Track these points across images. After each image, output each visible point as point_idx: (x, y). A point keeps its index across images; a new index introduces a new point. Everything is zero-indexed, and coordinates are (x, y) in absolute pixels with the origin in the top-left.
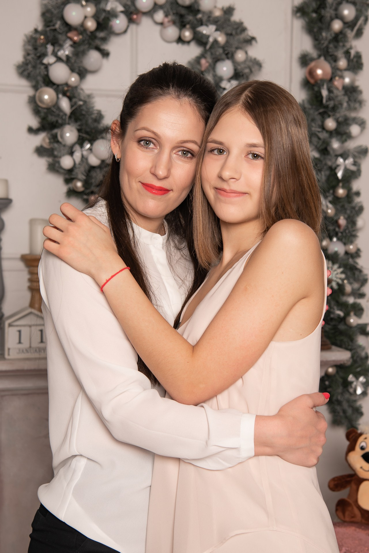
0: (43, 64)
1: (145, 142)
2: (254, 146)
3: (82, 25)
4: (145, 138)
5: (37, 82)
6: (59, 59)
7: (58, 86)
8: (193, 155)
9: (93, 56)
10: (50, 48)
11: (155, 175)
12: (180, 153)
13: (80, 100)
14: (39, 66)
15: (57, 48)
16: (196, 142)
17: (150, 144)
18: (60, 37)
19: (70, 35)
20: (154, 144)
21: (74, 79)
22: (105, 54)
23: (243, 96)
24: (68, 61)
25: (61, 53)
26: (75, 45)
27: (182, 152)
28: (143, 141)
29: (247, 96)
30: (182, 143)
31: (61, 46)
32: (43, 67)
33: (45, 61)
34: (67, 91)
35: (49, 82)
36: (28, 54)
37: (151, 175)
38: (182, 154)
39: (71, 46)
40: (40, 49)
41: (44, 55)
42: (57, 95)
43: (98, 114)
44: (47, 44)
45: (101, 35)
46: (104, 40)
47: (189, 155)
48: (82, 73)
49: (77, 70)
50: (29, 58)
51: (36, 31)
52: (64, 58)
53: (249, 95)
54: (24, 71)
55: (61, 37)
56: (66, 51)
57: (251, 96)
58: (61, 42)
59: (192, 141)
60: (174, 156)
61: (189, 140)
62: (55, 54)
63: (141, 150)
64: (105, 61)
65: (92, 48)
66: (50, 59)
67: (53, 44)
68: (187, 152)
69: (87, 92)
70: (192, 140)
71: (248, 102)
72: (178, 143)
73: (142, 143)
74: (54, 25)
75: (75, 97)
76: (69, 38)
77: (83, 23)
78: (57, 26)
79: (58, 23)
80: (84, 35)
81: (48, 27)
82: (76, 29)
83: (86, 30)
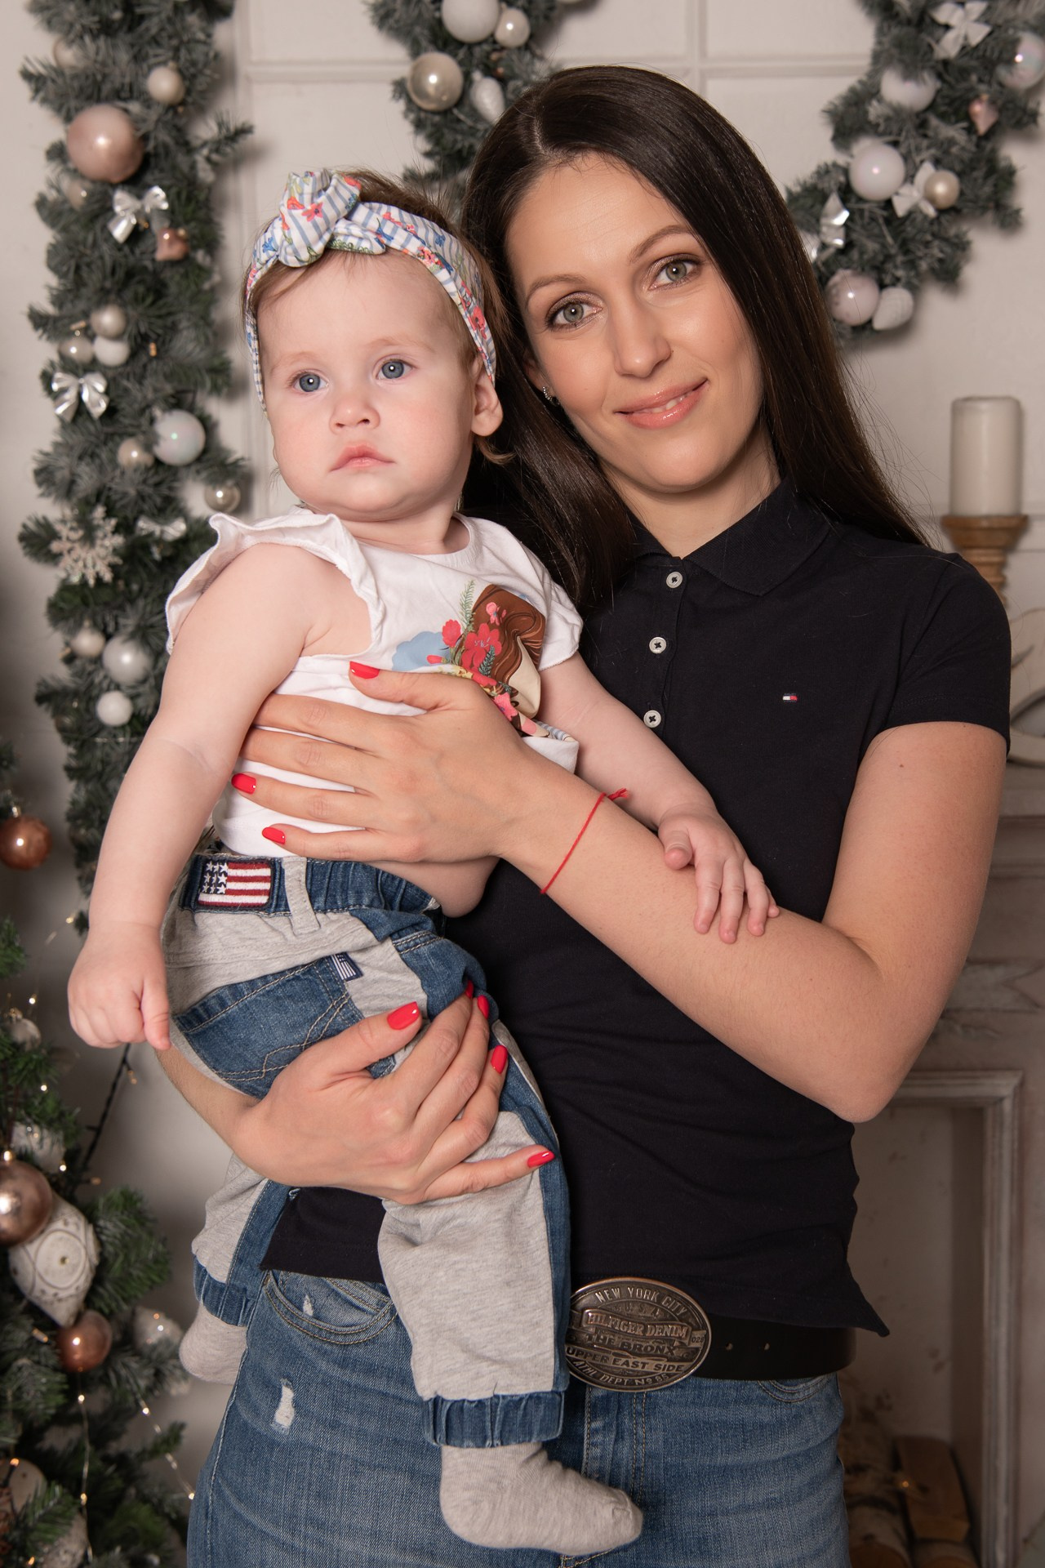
1: (567, 312)
4: (556, 306)
7: (470, 47)
8: (696, 262)
11: (629, 375)
12: (664, 278)
16: (672, 226)
17: (582, 309)
20: (588, 303)
21: (510, 27)
27: (667, 274)
28: (562, 313)
30: (641, 254)
34: (497, 61)
35: (443, 38)
37: (625, 382)
38: (669, 277)
42: (466, 73)
47: (689, 267)
48: (534, 7)
49: (522, 2)
59: (663, 230)
60: (649, 296)
61: (654, 233)
63: (569, 339)
68: (680, 266)
70: (661, 228)
72: (632, 261)
73: (561, 319)
75: (514, 77)
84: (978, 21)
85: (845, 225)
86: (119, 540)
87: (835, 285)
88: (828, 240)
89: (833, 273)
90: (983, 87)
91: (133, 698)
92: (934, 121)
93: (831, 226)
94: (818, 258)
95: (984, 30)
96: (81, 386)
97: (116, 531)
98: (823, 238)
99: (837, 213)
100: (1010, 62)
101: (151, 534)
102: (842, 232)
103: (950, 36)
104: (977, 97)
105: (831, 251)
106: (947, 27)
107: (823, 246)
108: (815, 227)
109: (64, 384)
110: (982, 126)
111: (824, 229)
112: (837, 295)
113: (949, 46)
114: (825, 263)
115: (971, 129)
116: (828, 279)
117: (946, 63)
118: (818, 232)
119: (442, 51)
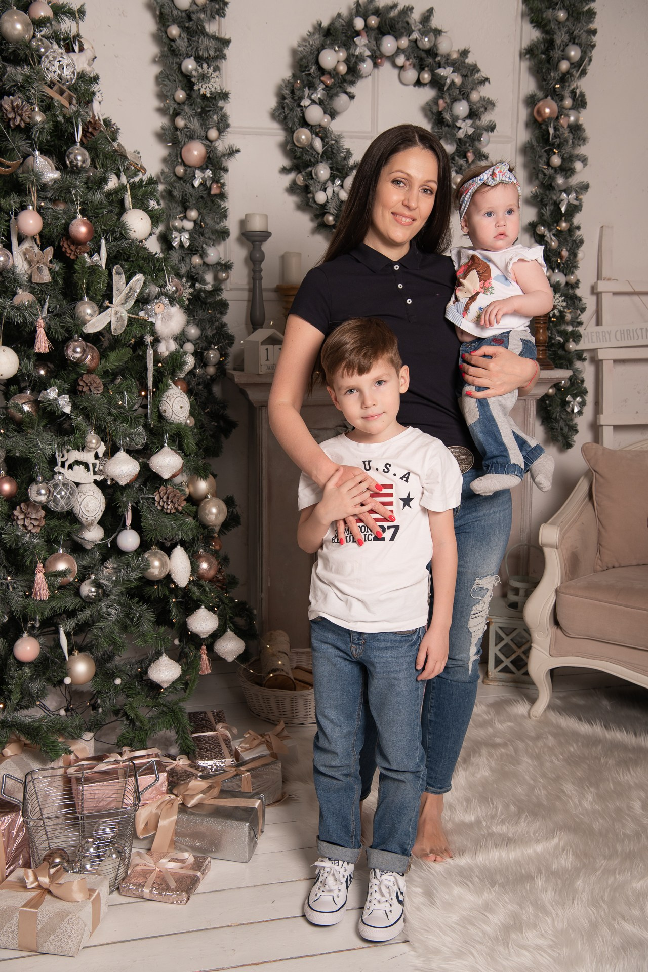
0: (300, 107)
3: (335, 69)
4: (398, 179)
5: (294, 124)
6: (314, 102)
7: (313, 127)
8: (432, 193)
9: (342, 99)
10: (307, 91)
13: (332, 140)
14: (295, 109)
15: (312, 91)
16: (436, 182)
18: (315, 81)
20: (404, 184)
21: (326, 120)
22: (352, 97)
24: (321, 103)
25: (315, 96)
26: (327, 88)
28: (396, 181)
31: (316, 89)
32: (299, 110)
33: (301, 104)
34: (320, 131)
35: (305, 123)
36: (284, 98)
39: (323, 89)
40: (297, 93)
41: (301, 98)
42: (312, 135)
43: (347, 152)
44: (304, 88)
45: (349, 78)
46: (352, 83)
48: (333, 114)
49: (329, 112)
50: (285, 102)
51: (293, 75)
52: (318, 101)
54: (280, 115)
55: (317, 81)
56: (319, 94)
58: (316, 86)
62: (310, 97)
64: (350, 104)
65: (341, 92)
66: (306, 102)
67: (308, 88)
69: (337, 132)
74: (309, 71)
75: (327, 137)
76: (322, 82)
77: (336, 67)
78: (312, 71)
79: (314, 67)
80: (336, 78)
81: (303, 72)
82: (329, 73)
83: (337, 74)
84: (470, 126)
86: (191, 290)
90: (470, 148)
91: (195, 345)
92: (457, 158)
95: (473, 130)
96: (181, 236)
97: (190, 287)
100: (480, 140)
101: (201, 288)
103: (461, 131)
104: (469, 151)
106: (460, 128)
110: (470, 161)
113: (461, 134)
115: (467, 161)
117: (460, 139)
119: (302, 127)
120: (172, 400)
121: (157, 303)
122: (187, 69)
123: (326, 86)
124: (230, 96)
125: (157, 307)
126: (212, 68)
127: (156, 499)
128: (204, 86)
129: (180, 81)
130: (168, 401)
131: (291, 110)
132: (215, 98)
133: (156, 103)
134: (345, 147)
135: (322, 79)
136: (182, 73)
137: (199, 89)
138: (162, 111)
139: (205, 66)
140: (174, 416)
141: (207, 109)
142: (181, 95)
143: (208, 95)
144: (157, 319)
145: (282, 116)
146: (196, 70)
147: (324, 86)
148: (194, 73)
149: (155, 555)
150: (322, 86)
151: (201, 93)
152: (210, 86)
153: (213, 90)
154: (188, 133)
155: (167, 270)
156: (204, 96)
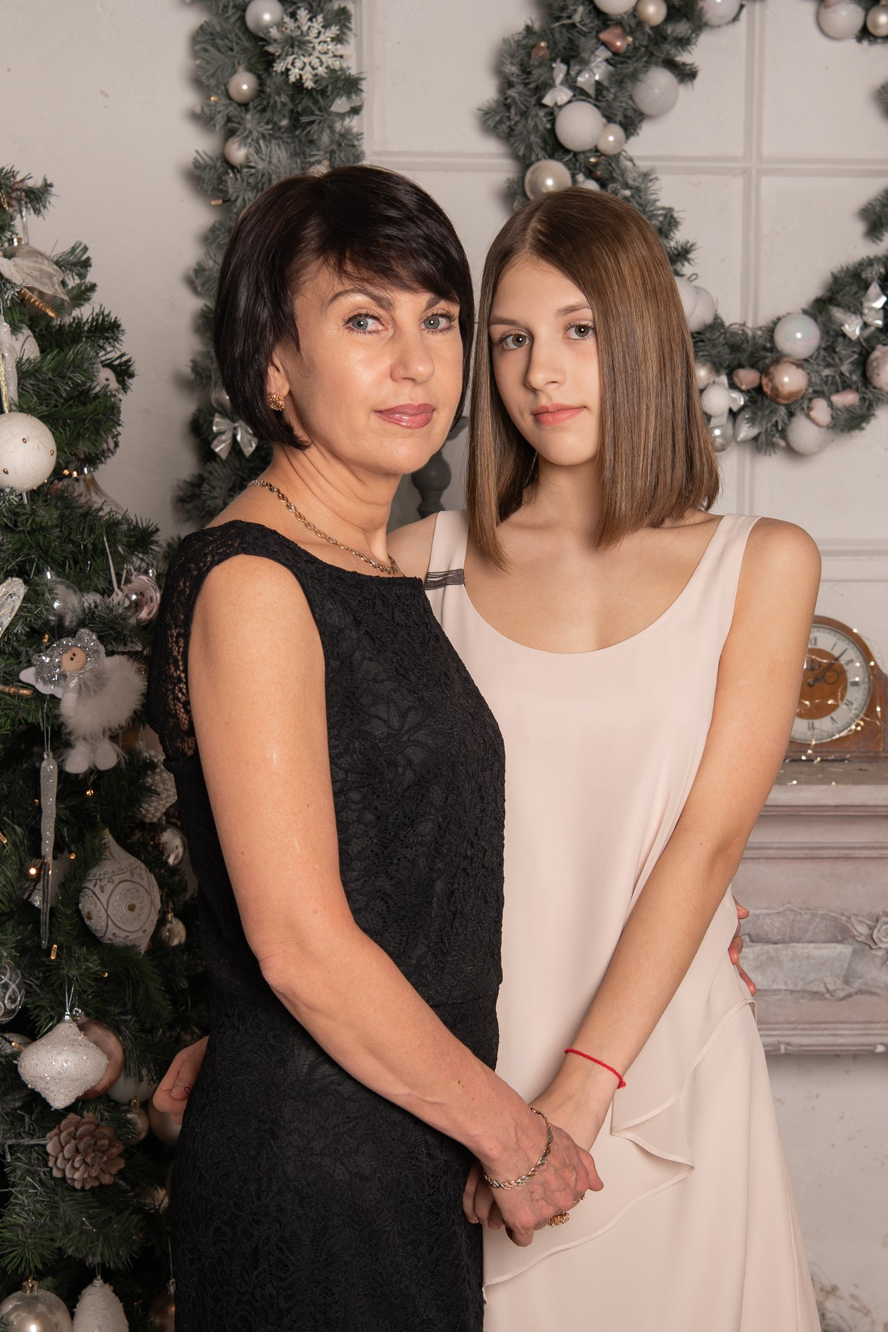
0: (544, 106)
2: (572, 309)
3: (635, 12)
5: (529, 147)
6: (580, 94)
7: (576, 154)
9: (658, 81)
10: (560, 70)
13: (627, 186)
14: (533, 111)
15: (575, 69)
18: (582, 41)
19: (604, 36)
21: (611, 138)
22: (686, 74)
23: (529, 233)
24: (598, 97)
25: (584, 80)
26: (616, 59)
29: (535, 231)
31: (585, 63)
32: (541, 113)
33: (548, 100)
34: (595, 165)
35: (555, 148)
36: (510, 85)
39: (607, 61)
40: (536, 73)
41: (547, 85)
42: (573, 176)
43: (665, 216)
44: (554, 60)
45: (682, 28)
46: (684, 43)
48: (630, 122)
49: (620, 118)
50: (512, 93)
51: (529, 29)
52: (591, 91)
53: (539, 227)
54: (500, 122)
55: (586, 43)
56: (595, 72)
57: (543, 230)
58: (584, 55)
62: (570, 82)
64: (683, 91)
65: (656, 64)
66: (558, 95)
67: (566, 61)
69: (643, 165)
71: (540, 241)
74: (569, 17)
75: (613, 180)
76: (605, 44)
77: (635, 9)
78: (577, 18)
79: (581, 9)
80: (638, 34)
81: (558, 19)
82: (619, 23)
83: (640, 24)
85: (883, 308)
87: (876, 359)
88: (869, 320)
89: (873, 349)
93: (871, 309)
94: (861, 335)
96: (235, 429)
98: (865, 318)
99: (877, 298)
102: (881, 313)
105: (872, 329)
107: (866, 325)
108: (857, 309)
109: (222, 428)
111: (866, 311)
112: (877, 367)
114: (867, 340)
116: (869, 353)
118: (862, 314)
119: (551, 157)
120: (109, 887)
121: (66, 649)
122: (258, 20)
123: (615, 54)
124: (364, 85)
125: (66, 657)
126: (320, 18)
127: (49, 1148)
128: (299, 64)
129: (244, 50)
130: (97, 890)
131: (524, 114)
132: (323, 92)
133: (189, 99)
134: (659, 204)
135: (603, 36)
136: (246, 30)
137: (288, 70)
138: (203, 119)
139: (303, 14)
140: (112, 929)
141: (304, 119)
142: (244, 84)
143: (309, 84)
144: (66, 688)
145: (504, 127)
146: (280, 25)
147: (608, 54)
148: (274, 32)
149: (30, 1305)
150: (603, 54)
151: (292, 79)
152: (316, 62)
153: (321, 71)
154: (251, 180)
155: (115, 553)
156: (299, 85)
